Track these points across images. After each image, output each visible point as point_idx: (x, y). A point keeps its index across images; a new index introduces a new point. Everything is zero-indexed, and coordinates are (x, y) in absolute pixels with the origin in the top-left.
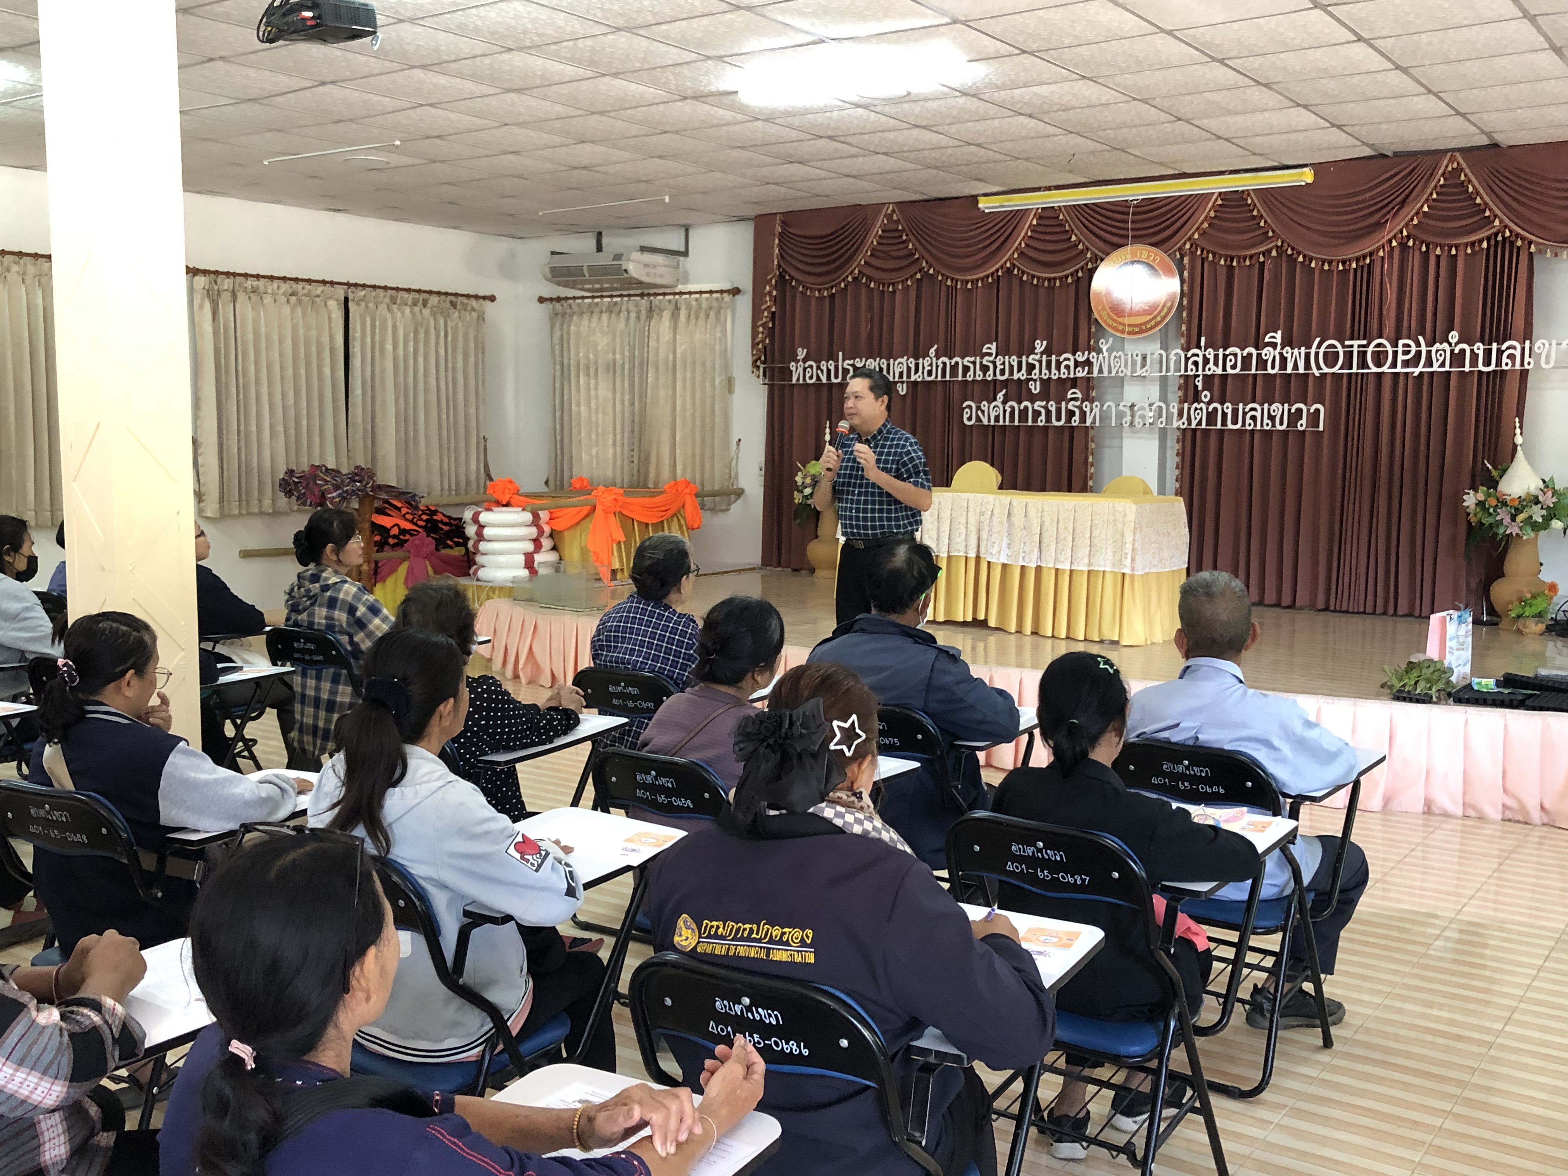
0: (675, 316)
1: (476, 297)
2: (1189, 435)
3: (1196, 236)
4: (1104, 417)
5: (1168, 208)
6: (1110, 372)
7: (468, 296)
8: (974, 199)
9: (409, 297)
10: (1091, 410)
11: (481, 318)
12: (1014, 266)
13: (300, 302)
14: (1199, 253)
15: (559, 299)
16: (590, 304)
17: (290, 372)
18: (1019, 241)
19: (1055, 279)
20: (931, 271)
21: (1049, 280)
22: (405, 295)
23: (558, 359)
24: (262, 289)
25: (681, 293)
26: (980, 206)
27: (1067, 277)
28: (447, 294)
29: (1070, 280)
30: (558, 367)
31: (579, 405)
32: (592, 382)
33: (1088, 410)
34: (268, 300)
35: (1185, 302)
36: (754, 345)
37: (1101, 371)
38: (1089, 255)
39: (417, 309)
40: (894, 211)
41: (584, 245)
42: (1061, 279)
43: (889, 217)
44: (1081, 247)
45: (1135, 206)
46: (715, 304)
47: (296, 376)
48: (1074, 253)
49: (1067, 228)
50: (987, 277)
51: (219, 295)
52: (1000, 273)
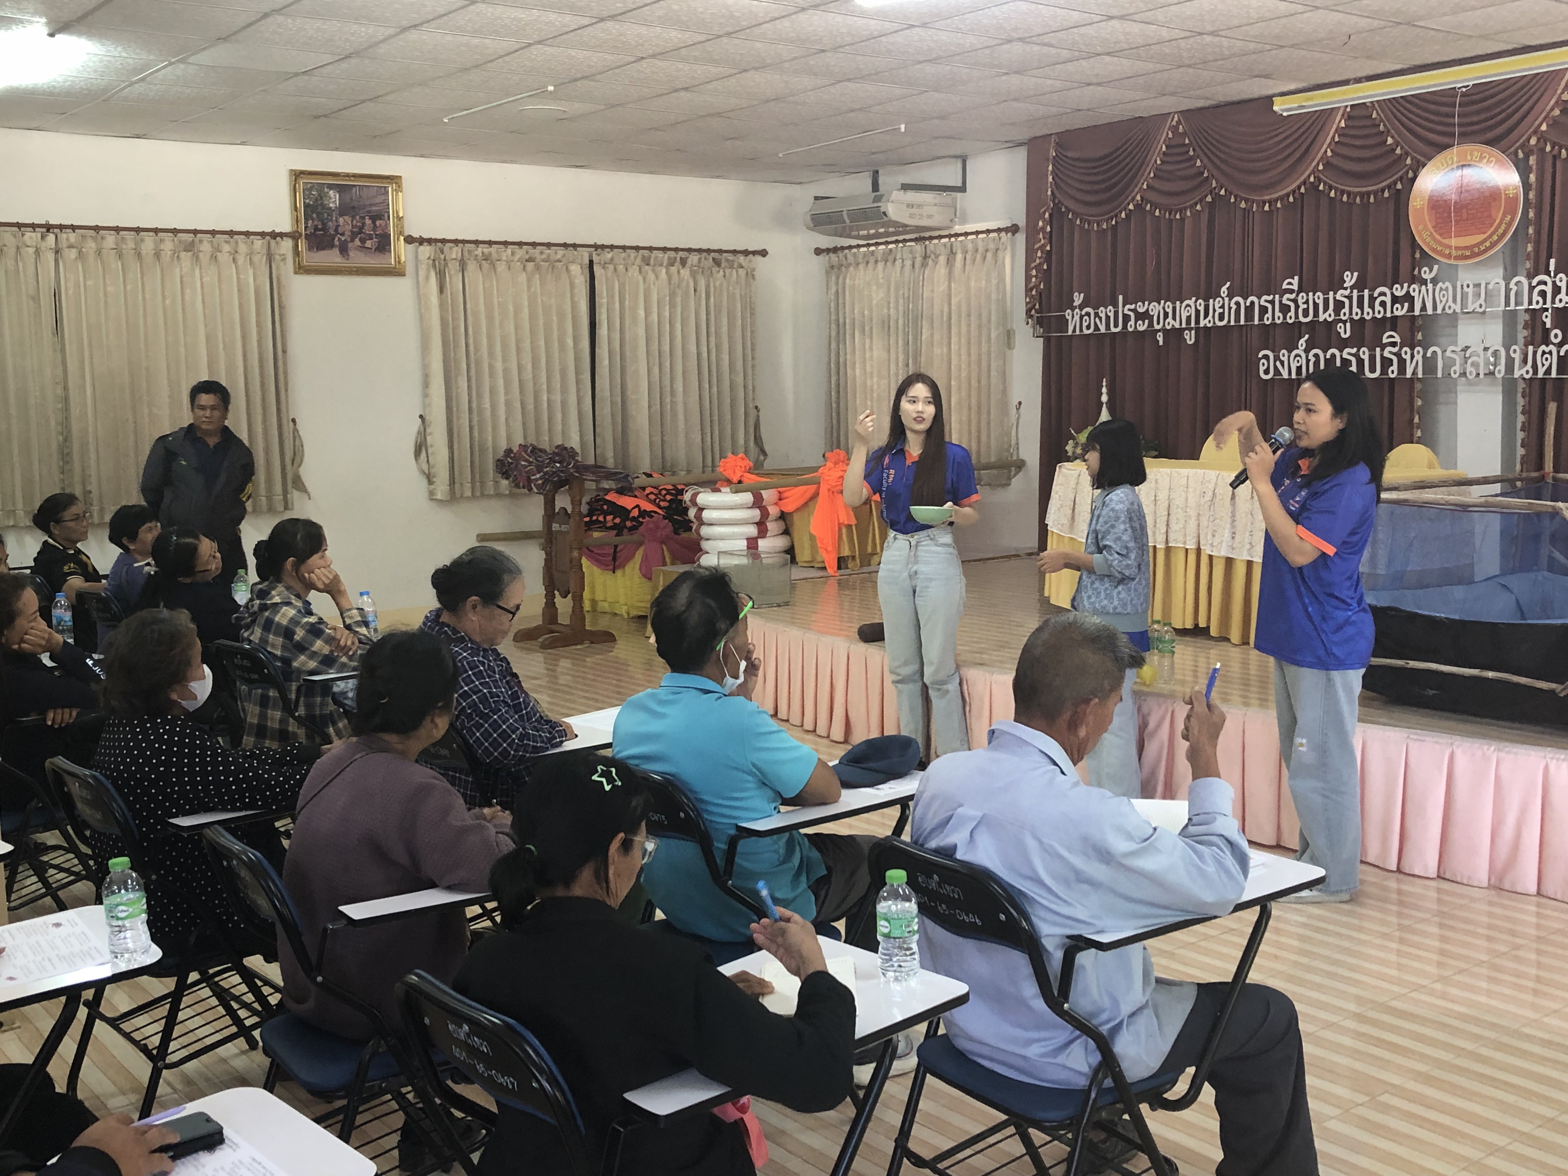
0: (950, 262)
1: (746, 253)
2: (1536, 386)
3: (1544, 127)
4: (1429, 364)
5: (1508, 92)
6: (1435, 308)
7: (734, 252)
8: (1268, 100)
9: (665, 257)
10: (1412, 357)
11: (751, 275)
12: (1320, 180)
13: (538, 268)
14: (1548, 148)
15: (835, 250)
16: (865, 254)
17: (527, 344)
18: (1325, 149)
19: (1368, 194)
20: (1222, 192)
21: (1362, 195)
22: (660, 254)
23: (833, 317)
24: (495, 256)
25: (957, 235)
26: (1275, 108)
27: (1383, 191)
28: (709, 251)
29: (1386, 194)
30: (833, 326)
31: (854, 369)
32: (868, 341)
33: (1408, 357)
34: (501, 267)
35: (1531, 214)
36: (1028, 290)
37: (1424, 308)
38: (1409, 161)
39: (673, 269)
40: (1179, 122)
41: (861, 185)
42: (1375, 193)
43: (1174, 129)
44: (1398, 151)
45: (1464, 95)
46: (992, 246)
47: (534, 348)
48: (1390, 159)
49: (1382, 128)
50: (1288, 195)
51: (446, 265)
52: (1303, 190)
